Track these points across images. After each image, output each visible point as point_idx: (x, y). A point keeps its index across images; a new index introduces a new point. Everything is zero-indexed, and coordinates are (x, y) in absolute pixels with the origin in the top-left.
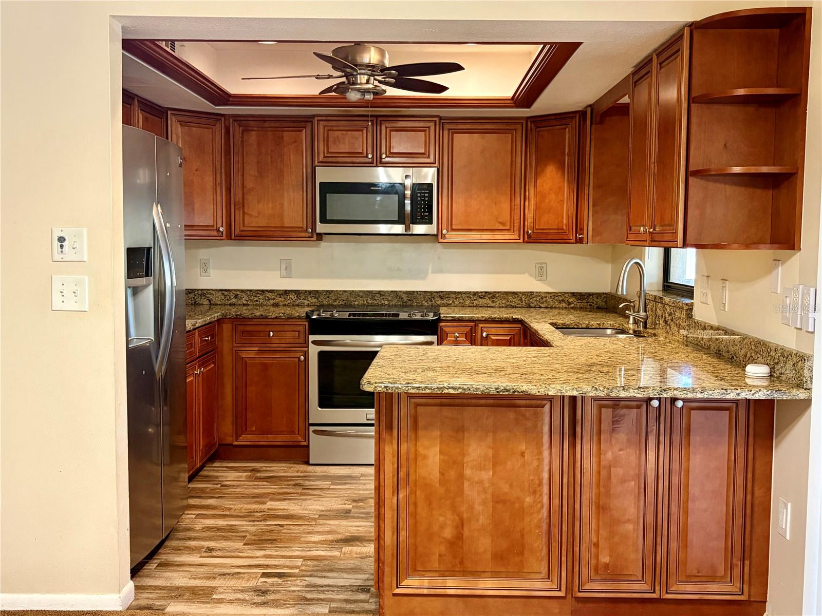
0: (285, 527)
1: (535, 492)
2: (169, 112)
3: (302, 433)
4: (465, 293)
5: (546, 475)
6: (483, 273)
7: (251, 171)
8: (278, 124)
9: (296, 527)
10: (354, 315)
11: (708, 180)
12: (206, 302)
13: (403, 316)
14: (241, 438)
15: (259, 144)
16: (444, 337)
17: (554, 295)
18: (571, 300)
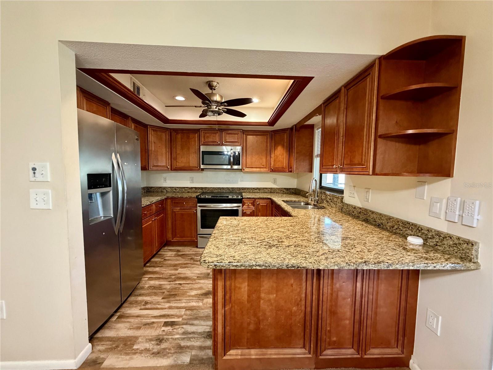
0: (182, 285)
1: (298, 305)
2: (148, 126)
3: (196, 237)
4: (250, 188)
5: (303, 295)
6: (256, 181)
7: (179, 148)
8: (188, 132)
9: (187, 285)
10: (213, 197)
11: (387, 140)
12: (165, 191)
13: (230, 197)
14: (174, 239)
15: (182, 139)
16: (244, 204)
17: (279, 189)
18: (284, 191)
